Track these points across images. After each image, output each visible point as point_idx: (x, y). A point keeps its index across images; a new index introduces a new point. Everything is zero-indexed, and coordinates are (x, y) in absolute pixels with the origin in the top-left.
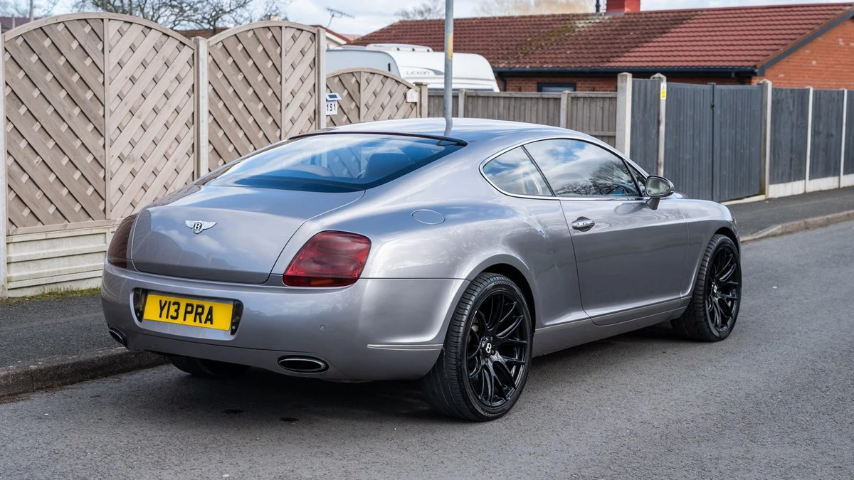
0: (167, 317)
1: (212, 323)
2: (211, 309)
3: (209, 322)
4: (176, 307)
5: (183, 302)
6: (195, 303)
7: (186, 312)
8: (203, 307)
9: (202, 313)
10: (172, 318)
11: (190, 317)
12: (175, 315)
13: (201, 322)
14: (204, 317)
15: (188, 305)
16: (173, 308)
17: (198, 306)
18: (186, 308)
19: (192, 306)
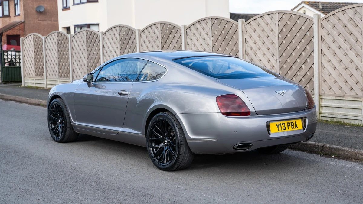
0: (282, 130)
1: (297, 128)
2: (295, 122)
3: (296, 128)
4: (284, 125)
5: (286, 122)
6: (290, 121)
7: (288, 126)
8: (293, 123)
9: (293, 125)
10: (284, 129)
11: (290, 127)
12: (284, 128)
13: (294, 128)
14: (294, 126)
15: (288, 123)
16: (283, 126)
17: (291, 123)
18: (288, 125)
19: (289, 123)
